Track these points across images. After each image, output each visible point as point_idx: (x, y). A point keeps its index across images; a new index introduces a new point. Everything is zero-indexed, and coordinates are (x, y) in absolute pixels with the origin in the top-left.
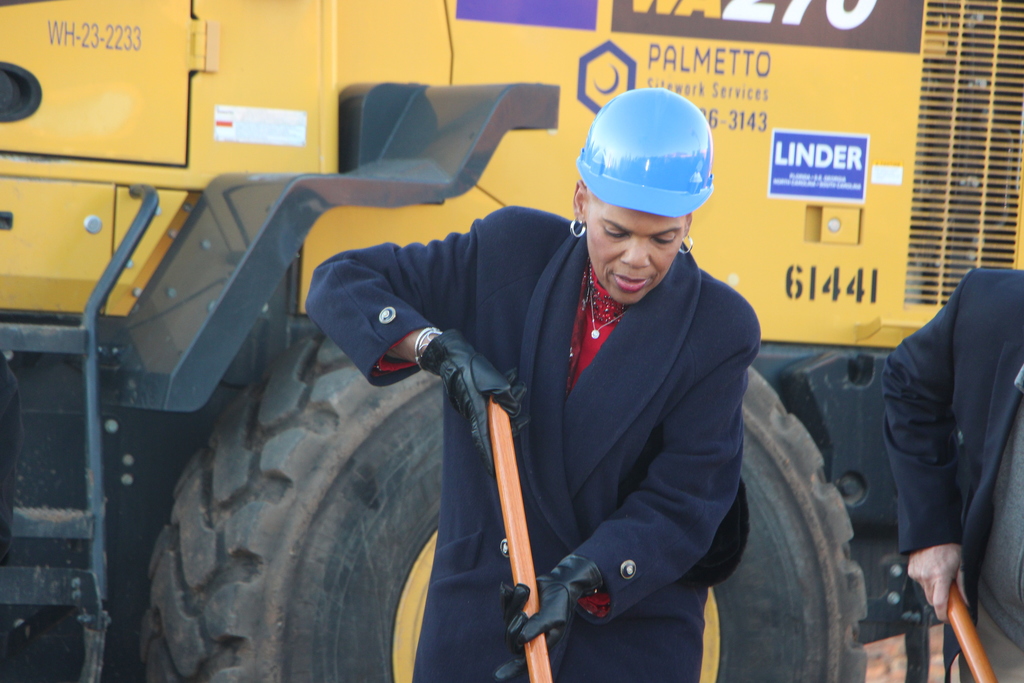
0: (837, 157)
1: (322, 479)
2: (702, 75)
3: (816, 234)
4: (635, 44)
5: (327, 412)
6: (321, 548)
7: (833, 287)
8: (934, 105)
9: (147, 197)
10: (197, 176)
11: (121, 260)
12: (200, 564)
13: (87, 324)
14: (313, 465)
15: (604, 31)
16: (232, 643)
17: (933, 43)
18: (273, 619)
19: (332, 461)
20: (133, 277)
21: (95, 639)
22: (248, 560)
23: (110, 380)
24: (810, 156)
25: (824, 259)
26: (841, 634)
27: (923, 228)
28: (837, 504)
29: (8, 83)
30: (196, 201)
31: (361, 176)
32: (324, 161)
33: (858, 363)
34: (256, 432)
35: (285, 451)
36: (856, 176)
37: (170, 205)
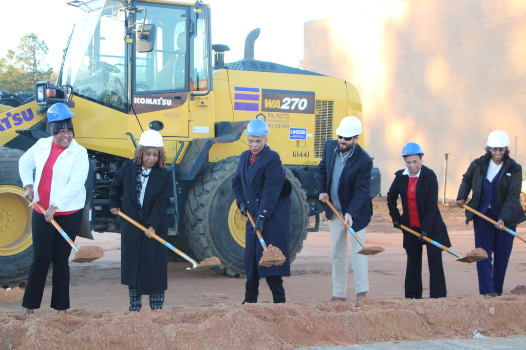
0: (301, 132)
1: (215, 191)
2: (277, 118)
3: (298, 146)
4: (265, 113)
5: (215, 179)
6: (215, 203)
7: (301, 155)
8: (317, 123)
9: (182, 143)
10: (190, 139)
11: (178, 154)
12: (194, 206)
13: (173, 165)
14: (213, 188)
15: (260, 111)
16: (200, 220)
17: (317, 112)
18: (207, 215)
19: (216, 188)
20: (180, 157)
21: (177, 220)
22: (202, 205)
23: (177, 175)
24: (297, 132)
25: (299, 150)
26: (305, 215)
27: (316, 144)
28: (304, 193)
29: (158, 125)
30: (191, 143)
31: (219, 138)
32: (212, 135)
33: (306, 168)
34: (203, 183)
35: (208, 186)
36: (304, 135)
37: (186, 144)
